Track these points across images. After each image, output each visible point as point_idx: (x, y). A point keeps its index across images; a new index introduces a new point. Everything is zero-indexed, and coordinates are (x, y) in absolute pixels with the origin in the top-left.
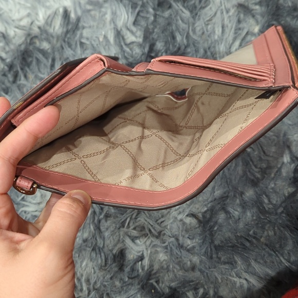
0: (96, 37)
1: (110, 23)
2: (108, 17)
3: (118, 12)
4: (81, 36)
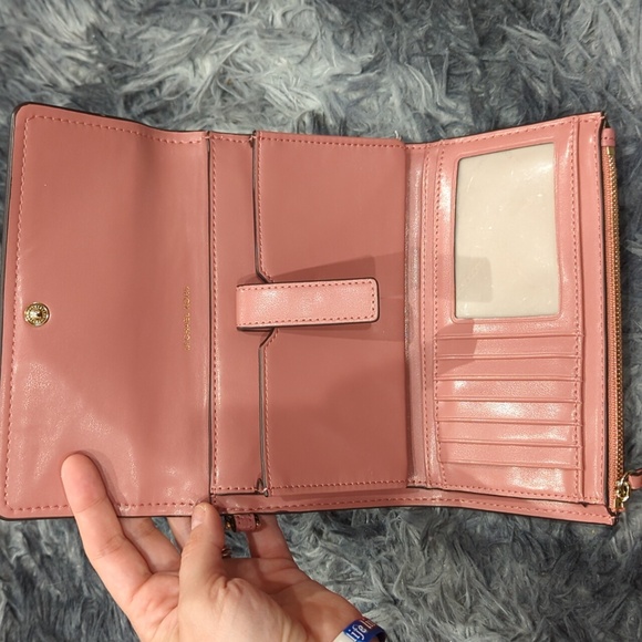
1: (403, 110)
3: (411, 84)
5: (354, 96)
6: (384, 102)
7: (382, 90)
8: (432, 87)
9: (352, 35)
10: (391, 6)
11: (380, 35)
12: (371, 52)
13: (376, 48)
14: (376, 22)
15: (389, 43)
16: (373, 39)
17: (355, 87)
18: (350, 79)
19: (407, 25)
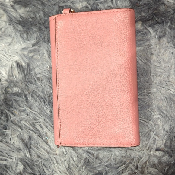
0: (45, 70)
4: (36, 74)
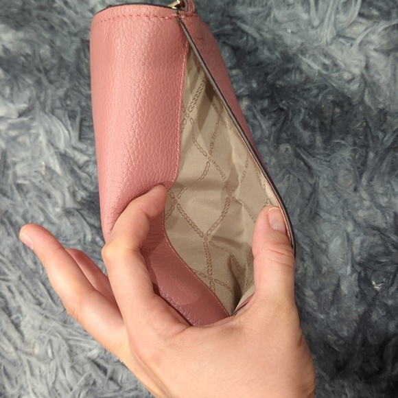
0: (36, 172)
1: (48, 147)
2: (43, 139)
3: (54, 129)
4: (15, 176)
5: (13, 133)
6: (35, 141)
7: (33, 131)
8: (69, 133)
9: (12, 89)
10: (39, 71)
11: (32, 91)
12: (25, 103)
13: (30, 100)
14: (29, 81)
15: (38, 98)
16: (27, 93)
17: (13, 127)
18: (10, 121)
19: (51, 86)
